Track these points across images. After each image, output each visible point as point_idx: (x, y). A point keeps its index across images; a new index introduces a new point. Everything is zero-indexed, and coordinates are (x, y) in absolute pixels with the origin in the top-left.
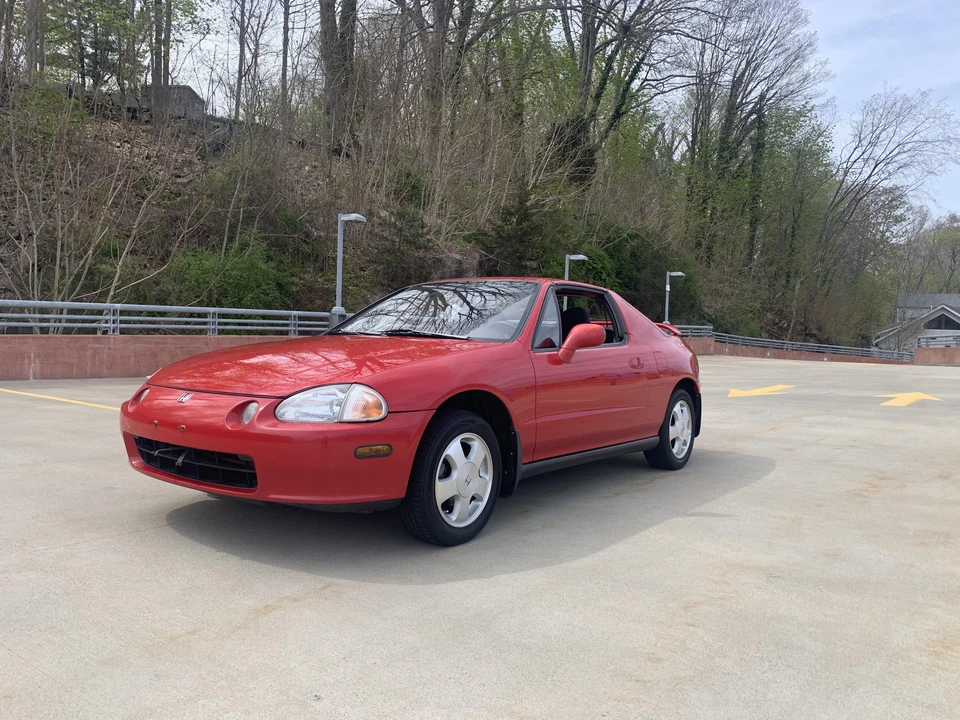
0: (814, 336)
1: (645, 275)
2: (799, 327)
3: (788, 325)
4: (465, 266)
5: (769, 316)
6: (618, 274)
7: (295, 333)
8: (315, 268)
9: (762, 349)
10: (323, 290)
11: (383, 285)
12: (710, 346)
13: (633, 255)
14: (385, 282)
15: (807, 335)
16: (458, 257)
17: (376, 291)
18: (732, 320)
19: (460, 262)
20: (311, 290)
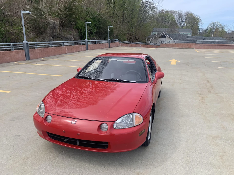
0: (137, 40)
1: (102, 26)
2: (134, 38)
3: (132, 37)
4: (56, 24)
5: (128, 35)
6: (95, 25)
7: (13, 50)
8: (9, 25)
9: (128, 44)
10: (14, 33)
11: (32, 30)
12: (118, 44)
13: (98, 20)
14: (33, 30)
15: (136, 40)
16: (54, 21)
17: (31, 32)
18: (120, 37)
19: (54, 23)
20: (9, 33)
